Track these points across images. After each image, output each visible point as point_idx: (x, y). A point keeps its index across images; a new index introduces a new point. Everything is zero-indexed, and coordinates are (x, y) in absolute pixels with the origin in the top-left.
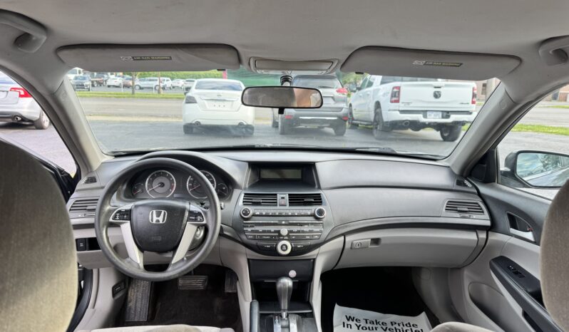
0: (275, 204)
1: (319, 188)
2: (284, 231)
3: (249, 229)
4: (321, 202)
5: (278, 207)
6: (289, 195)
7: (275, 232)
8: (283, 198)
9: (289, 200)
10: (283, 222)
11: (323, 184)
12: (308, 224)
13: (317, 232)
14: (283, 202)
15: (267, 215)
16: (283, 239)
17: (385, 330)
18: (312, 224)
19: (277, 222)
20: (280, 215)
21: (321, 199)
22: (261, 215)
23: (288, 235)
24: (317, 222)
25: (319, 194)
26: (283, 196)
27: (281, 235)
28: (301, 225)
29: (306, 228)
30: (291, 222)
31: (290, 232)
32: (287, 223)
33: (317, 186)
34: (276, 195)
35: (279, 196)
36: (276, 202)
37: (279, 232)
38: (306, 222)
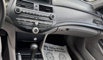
0: (32, 8)
1: (51, 4)
2: (37, 23)
3: (19, 19)
4: (52, 11)
5: (34, 10)
6: (39, 5)
7: (32, 22)
8: (36, 6)
9: (39, 8)
10: (36, 19)
11: (53, 3)
12: (47, 21)
13: (50, 25)
14: (36, 8)
15: (29, 14)
16: (35, 27)
17: (55, 51)
18: (49, 21)
19: (33, 18)
20: (35, 15)
21: (52, 10)
22: (26, 13)
23: (38, 25)
24: (51, 20)
25: (52, 8)
26: (37, 5)
27: (35, 24)
28: (44, 21)
29: (45, 23)
30: (40, 19)
31: (39, 23)
32: (38, 19)
33: (50, 3)
34: (33, 4)
35: (35, 5)
36: (33, 8)
37: (34, 23)
38: (46, 20)
